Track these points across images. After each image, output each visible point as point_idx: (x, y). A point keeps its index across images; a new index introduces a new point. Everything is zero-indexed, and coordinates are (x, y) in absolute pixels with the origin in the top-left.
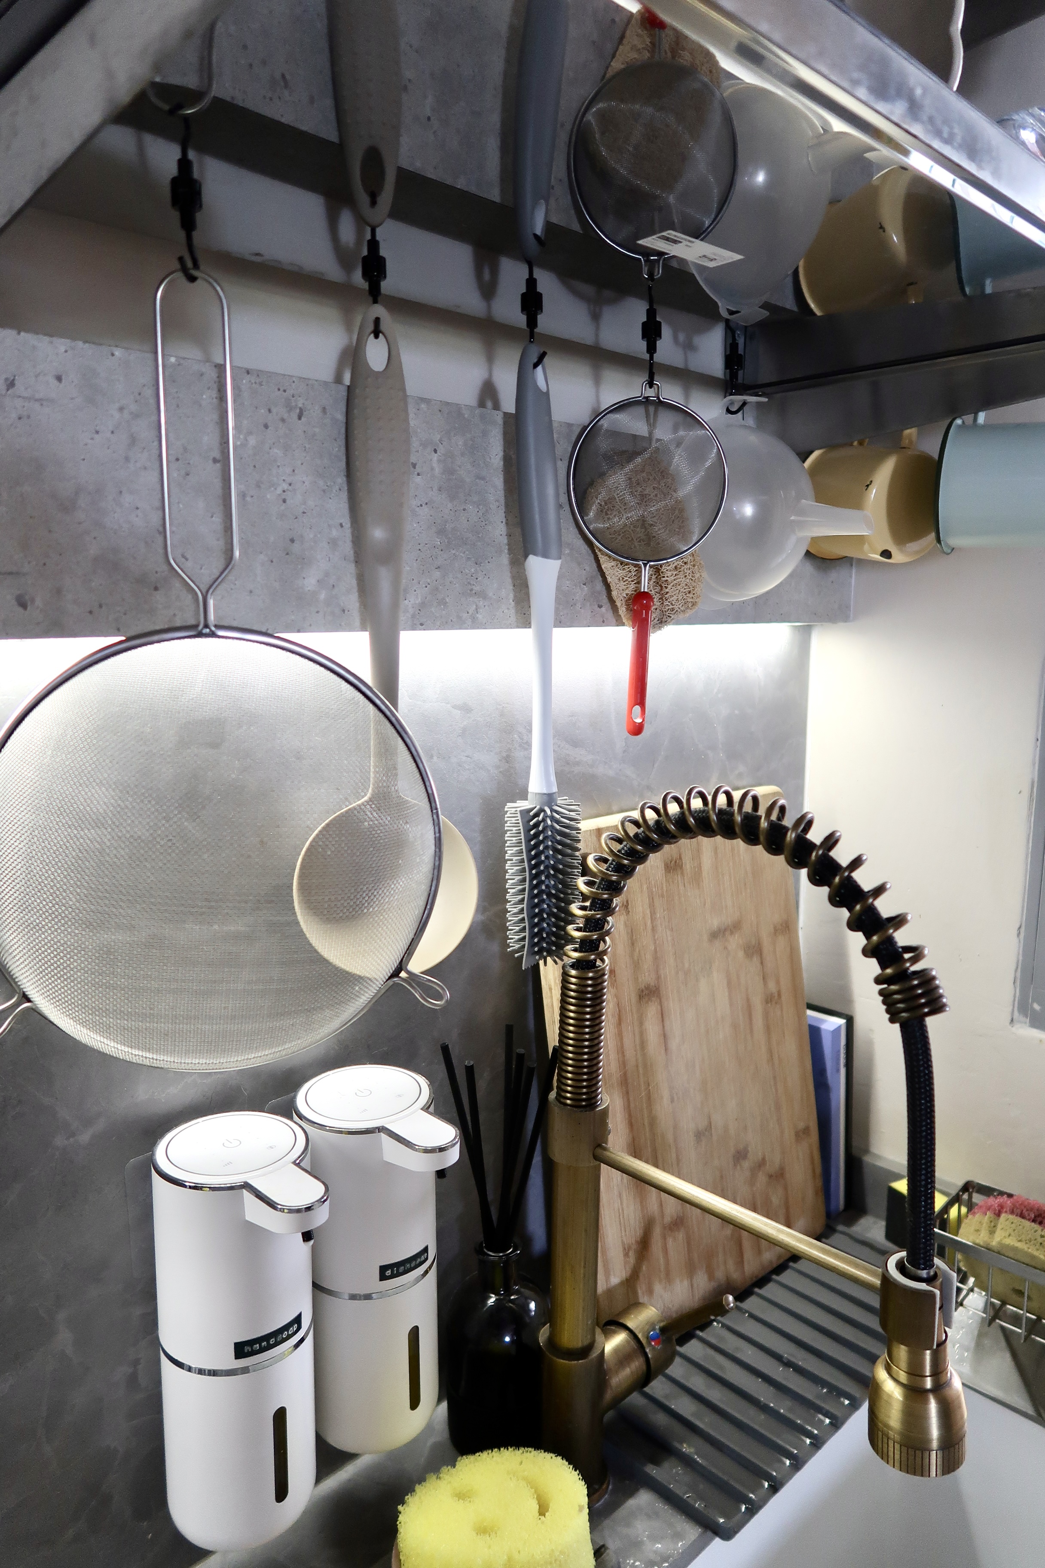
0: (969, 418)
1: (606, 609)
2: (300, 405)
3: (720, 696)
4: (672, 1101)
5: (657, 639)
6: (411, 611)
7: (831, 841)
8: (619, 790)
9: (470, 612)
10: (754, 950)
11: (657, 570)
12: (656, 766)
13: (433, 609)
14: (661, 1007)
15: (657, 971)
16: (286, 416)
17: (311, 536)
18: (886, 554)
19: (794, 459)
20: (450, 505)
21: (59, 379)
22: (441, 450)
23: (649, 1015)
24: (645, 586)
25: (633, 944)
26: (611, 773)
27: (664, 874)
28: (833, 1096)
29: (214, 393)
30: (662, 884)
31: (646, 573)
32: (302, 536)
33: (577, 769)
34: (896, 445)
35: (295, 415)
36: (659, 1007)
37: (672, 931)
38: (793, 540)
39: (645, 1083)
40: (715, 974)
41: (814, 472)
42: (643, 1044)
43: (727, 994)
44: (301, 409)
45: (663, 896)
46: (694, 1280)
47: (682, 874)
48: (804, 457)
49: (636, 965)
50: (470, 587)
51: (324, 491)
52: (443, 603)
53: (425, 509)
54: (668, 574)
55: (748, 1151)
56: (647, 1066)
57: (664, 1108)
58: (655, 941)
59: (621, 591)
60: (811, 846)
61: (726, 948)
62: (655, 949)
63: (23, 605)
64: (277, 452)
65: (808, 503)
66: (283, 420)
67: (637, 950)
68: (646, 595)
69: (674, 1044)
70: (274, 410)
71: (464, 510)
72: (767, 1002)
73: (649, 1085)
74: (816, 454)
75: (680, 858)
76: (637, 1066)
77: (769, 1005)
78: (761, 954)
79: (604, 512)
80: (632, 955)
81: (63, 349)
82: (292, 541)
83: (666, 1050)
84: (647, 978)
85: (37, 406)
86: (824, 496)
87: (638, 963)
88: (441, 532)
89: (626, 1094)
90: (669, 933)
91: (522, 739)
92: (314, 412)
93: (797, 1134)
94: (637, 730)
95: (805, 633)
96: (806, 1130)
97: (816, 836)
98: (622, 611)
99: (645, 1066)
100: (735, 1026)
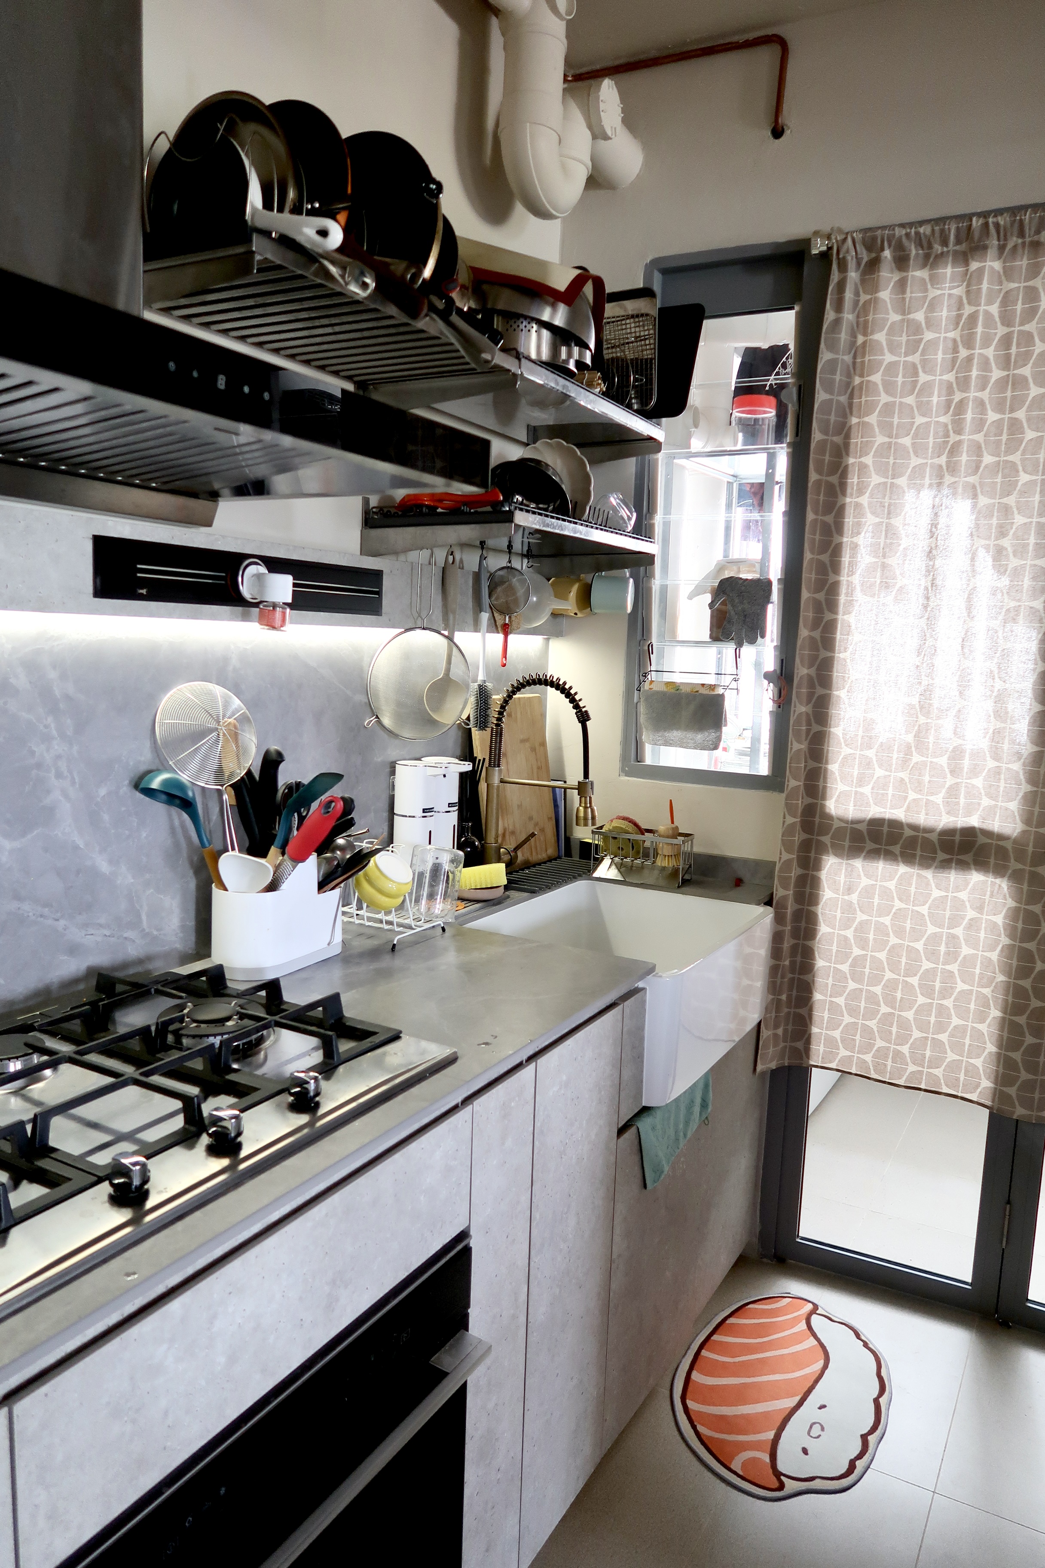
0: (600, 573)
1: (494, 628)
3: (526, 656)
4: (511, 792)
5: (511, 637)
6: (456, 626)
7: (571, 688)
9: (469, 627)
10: (533, 749)
11: (510, 617)
13: (461, 625)
18: (576, 614)
19: (546, 581)
21: (398, 570)
24: (507, 622)
28: (560, 809)
31: (507, 617)
33: (490, 674)
34: (578, 580)
38: (548, 609)
41: (552, 585)
48: (549, 580)
52: (463, 624)
54: (513, 618)
57: (508, 793)
59: (500, 622)
60: (566, 689)
63: (390, 621)
65: (553, 598)
68: (507, 624)
74: (553, 579)
79: (497, 599)
81: (399, 563)
85: (394, 576)
86: (558, 596)
94: (504, 665)
95: (548, 639)
96: (551, 818)
97: (567, 687)
98: (499, 629)
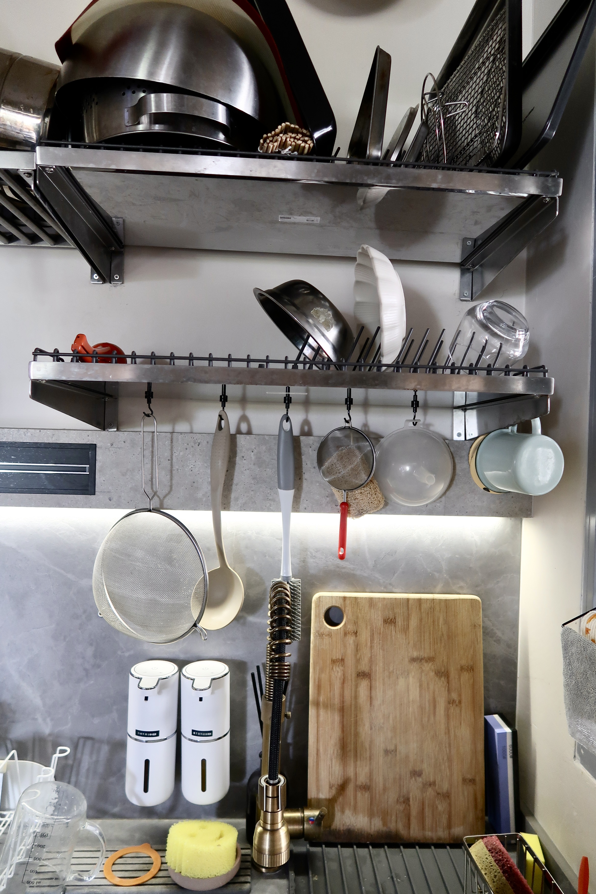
2: (199, 442)
3: (443, 547)
4: (371, 729)
6: (240, 505)
8: (370, 583)
9: (267, 506)
10: (443, 674)
12: (395, 575)
13: (250, 505)
14: (371, 684)
15: (370, 667)
16: (193, 445)
17: (201, 481)
20: (258, 469)
21: (125, 442)
22: (255, 451)
23: (362, 685)
24: (345, 500)
25: (357, 651)
26: (365, 575)
27: (382, 625)
28: (501, 770)
29: (170, 441)
30: (380, 628)
31: (344, 494)
32: (197, 481)
33: (343, 570)
35: (197, 445)
36: (369, 684)
37: (384, 651)
39: (354, 715)
40: (411, 679)
42: (356, 697)
43: (418, 690)
44: (199, 443)
45: (380, 633)
46: (373, 821)
47: (395, 626)
49: (358, 661)
50: (267, 497)
51: (206, 467)
52: (254, 502)
53: (247, 471)
55: (422, 773)
56: (357, 707)
57: (365, 730)
58: (371, 653)
61: (421, 668)
62: (371, 657)
63: (110, 500)
64: (190, 456)
66: (193, 447)
67: (359, 654)
68: (345, 503)
69: (377, 703)
70: (189, 444)
71: (265, 471)
72: (449, 703)
73: (357, 717)
75: (395, 619)
76: (351, 705)
77: (451, 705)
78: (448, 678)
79: (329, 470)
80: (356, 655)
81: (126, 434)
82: (194, 482)
83: (371, 704)
84: (364, 667)
85: (118, 449)
87: (359, 660)
88: (254, 479)
89: (343, 716)
90: (381, 651)
91: (312, 555)
92: (204, 443)
93: (464, 780)
94: (342, 557)
96: (473, 781)
99: (356, 707)
100: (422, 708)
